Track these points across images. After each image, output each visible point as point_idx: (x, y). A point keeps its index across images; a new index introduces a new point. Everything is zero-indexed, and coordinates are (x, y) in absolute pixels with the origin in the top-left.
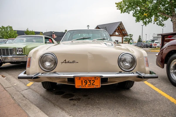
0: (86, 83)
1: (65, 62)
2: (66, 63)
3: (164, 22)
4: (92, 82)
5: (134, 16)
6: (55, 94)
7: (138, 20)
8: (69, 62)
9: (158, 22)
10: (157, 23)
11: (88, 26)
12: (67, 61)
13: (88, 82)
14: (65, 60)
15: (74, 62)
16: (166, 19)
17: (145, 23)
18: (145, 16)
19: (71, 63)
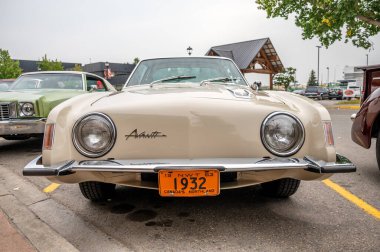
0: (186, 185)
1: (135, 134)
2: (136, 136)
4: (199, 182)
5: (298, 24)
6: (112, 212)
7: (308, 34)
8: (144, 135)
9: (355, 38)
10: (354, 42)
11: (190, 49)
12: (139, 133)
13: (190, 181)
14: (136, 131)
15: (155, 134)
16: (374, 31)
17: (326, 42)
18: (325, 24)
19: (148, 136)
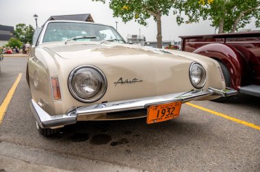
0: (164, 114)
1: (121, 81)
2: (122, 83)
3: (147, 21)
4: (171, 110)
5: (111, 7)
7: (116, 14)
8: (127, 82)
9: (139, 19)
10: (139, 21)
12: (124, 80)
13: (167, 110)
14: (121, 79)
15: (135, 80)
16: (148, 16)
17: (125, 20)
18: (125, 9)
19: (130, 82)
